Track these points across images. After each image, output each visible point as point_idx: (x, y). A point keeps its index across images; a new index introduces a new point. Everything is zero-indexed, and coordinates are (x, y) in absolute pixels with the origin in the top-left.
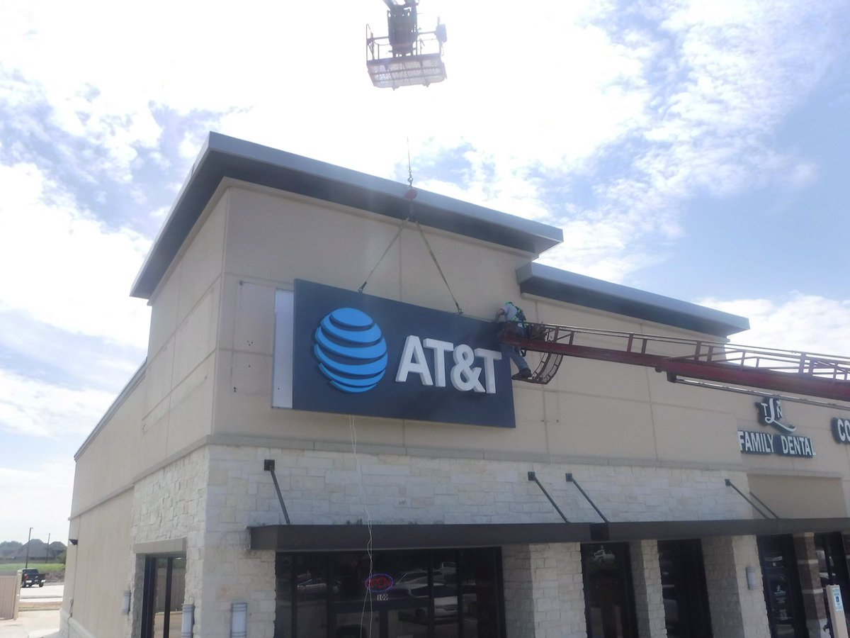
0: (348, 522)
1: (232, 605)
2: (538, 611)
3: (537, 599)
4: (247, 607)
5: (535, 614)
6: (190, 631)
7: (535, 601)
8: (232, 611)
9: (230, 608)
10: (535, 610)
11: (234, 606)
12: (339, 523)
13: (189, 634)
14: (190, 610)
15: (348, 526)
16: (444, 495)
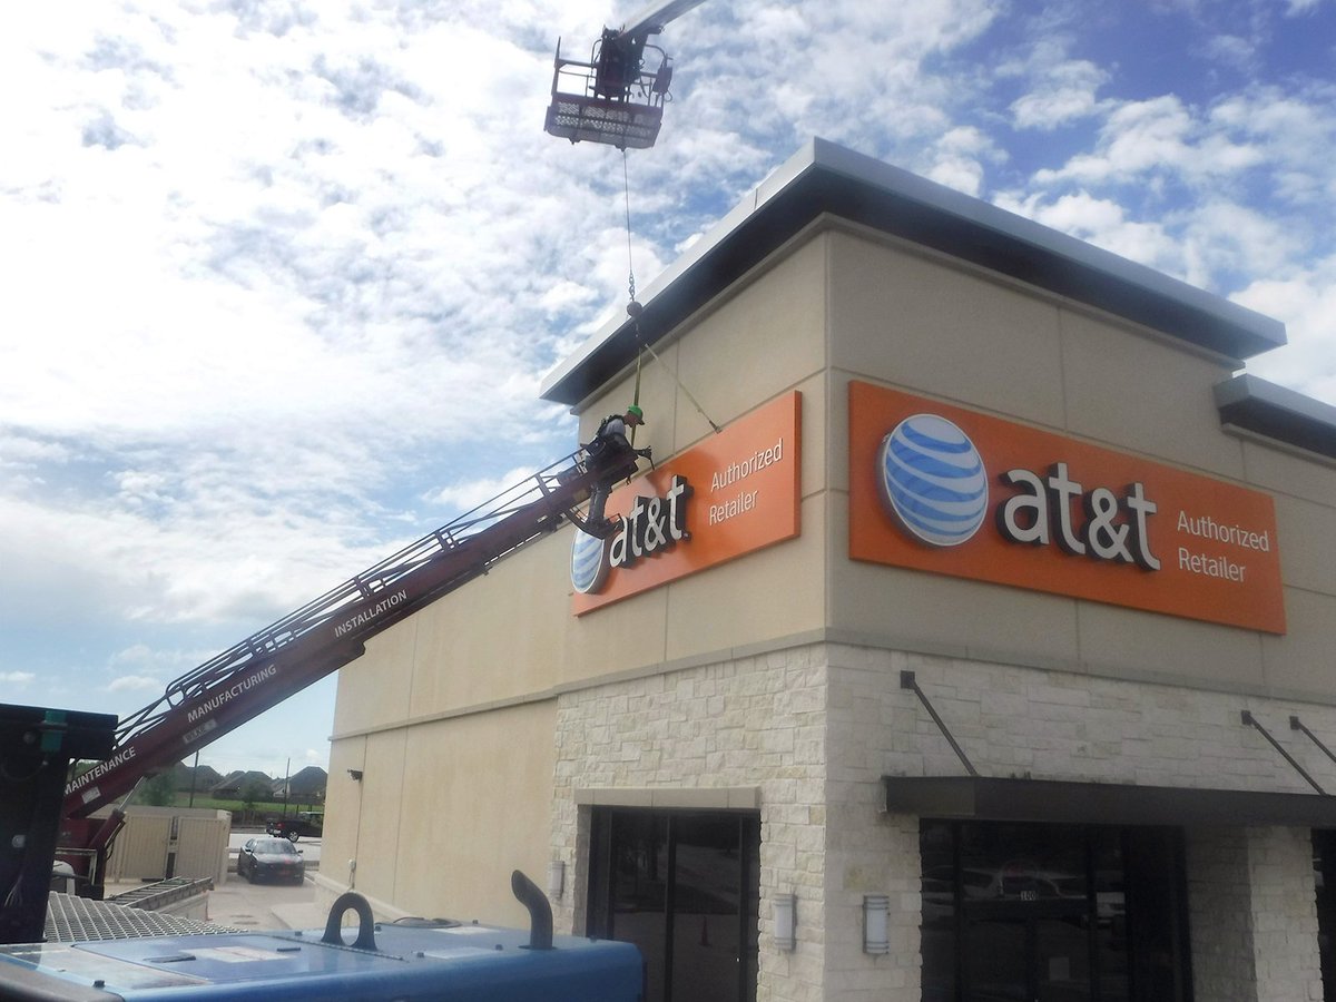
0: (1013, 775)
1: (865, 898)
2: (1258, 932)
3: (1256, 913)
4: (887, 903)
5: (1255, 935)
6: (790, 935)
7: (1253, 914)
8: (865, 907)
9: (861, 902)
10: (1255, 929)
11: (869, 900)
12: (1001, 776)
13: (790, 941)
14: (790, 903)
15: (1013, 780)
16: (1134, 739)
